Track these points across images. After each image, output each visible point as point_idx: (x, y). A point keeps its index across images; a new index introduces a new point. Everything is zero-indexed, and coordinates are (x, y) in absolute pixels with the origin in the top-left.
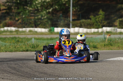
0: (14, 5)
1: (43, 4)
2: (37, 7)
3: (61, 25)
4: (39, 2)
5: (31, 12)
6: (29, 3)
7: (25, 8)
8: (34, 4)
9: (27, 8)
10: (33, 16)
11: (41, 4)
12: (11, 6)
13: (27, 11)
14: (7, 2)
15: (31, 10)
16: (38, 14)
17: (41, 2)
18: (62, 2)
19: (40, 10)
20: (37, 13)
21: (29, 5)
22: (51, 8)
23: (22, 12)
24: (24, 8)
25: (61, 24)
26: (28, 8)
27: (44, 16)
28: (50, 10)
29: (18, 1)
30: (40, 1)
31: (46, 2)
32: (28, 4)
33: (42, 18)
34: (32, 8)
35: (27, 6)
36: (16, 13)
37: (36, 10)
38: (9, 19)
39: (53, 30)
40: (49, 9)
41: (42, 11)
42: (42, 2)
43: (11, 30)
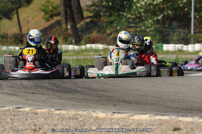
0: (104, 9)
1: (147, 8)
2: (140, 13)
3: (175, 41)
4: (142, 5)
5: (130, 20)
6: (128, 6)
7: (121, 15)
8: (135, 7)
9: (123, 15)
10: (133, 27)
11: (145, 7)
12: (100, 11)
13: (124, 20)
14: (94, 5)
15: (130, 18)
16: (141, 24)
17: (144, 6)
18: (178, 4)
19: (144, 18)
20: (139, 22)
21: (126, 10)
22: (160, 15)
23: (116, 21)
24: (119, 15)
25: (175, 38)
26: (125, 14)
27: (151, 27)
28: (160, 18)
29: (110, 4)
30: (143, 3)
31: (153, 4)
32: (126, 8)
33: (148, 30)
34: (132, 14)
35: (124, 12)
36: (107, 22)
37: (138, 17)
38: (96, 31)
39: (160, 48)
40: (158, 15)
41: (146, 19)
42: (146, 5)
43: (97, 48)
